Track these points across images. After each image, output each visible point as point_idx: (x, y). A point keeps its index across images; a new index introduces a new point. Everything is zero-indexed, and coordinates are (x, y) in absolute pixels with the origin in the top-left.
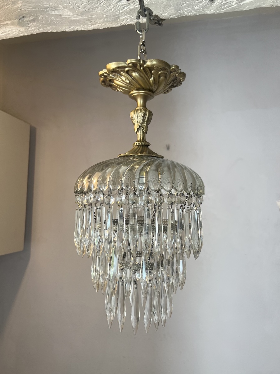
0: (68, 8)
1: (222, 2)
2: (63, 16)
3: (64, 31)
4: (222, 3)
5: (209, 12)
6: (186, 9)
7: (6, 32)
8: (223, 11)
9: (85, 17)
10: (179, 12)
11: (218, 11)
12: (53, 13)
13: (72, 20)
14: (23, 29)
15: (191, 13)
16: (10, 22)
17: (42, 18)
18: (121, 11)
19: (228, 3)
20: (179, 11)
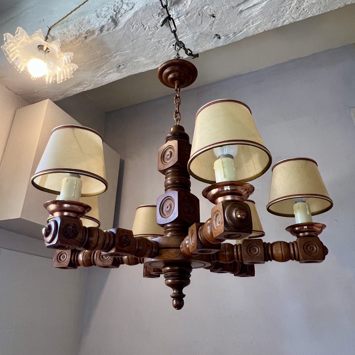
0: (143, 56)
1: (225, 38)
2: (140, 62)
3: (142, 72)
5: (220, 45)
6: (207, 45)
7: (110, 78)
8: (227, 43)
9: (152, 60)
11: (225, 44)
12: (135, 60)
13: (145, 64)
14: (119, 74)
15: (210, 48)
16: (113, 70)
17: (130, 65)
18: (171, 53)
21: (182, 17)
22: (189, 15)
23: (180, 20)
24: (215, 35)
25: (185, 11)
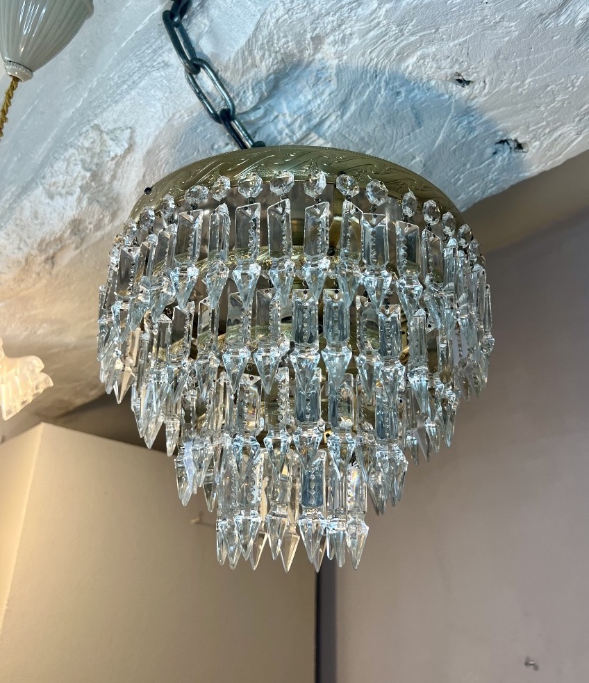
1: (541, 144)
4: (545, 146)
5: (527, 175)
6: (471, 189)
8: (559, 161)
10: (460, 198)
11: (549, 164)
15: (490, 191)
19: (560, 139)
20: (459, 196)
21: (327, 123)
22: (353, 108)
23: (327, 134)
24: (497, 143)
25: (331, 100)
